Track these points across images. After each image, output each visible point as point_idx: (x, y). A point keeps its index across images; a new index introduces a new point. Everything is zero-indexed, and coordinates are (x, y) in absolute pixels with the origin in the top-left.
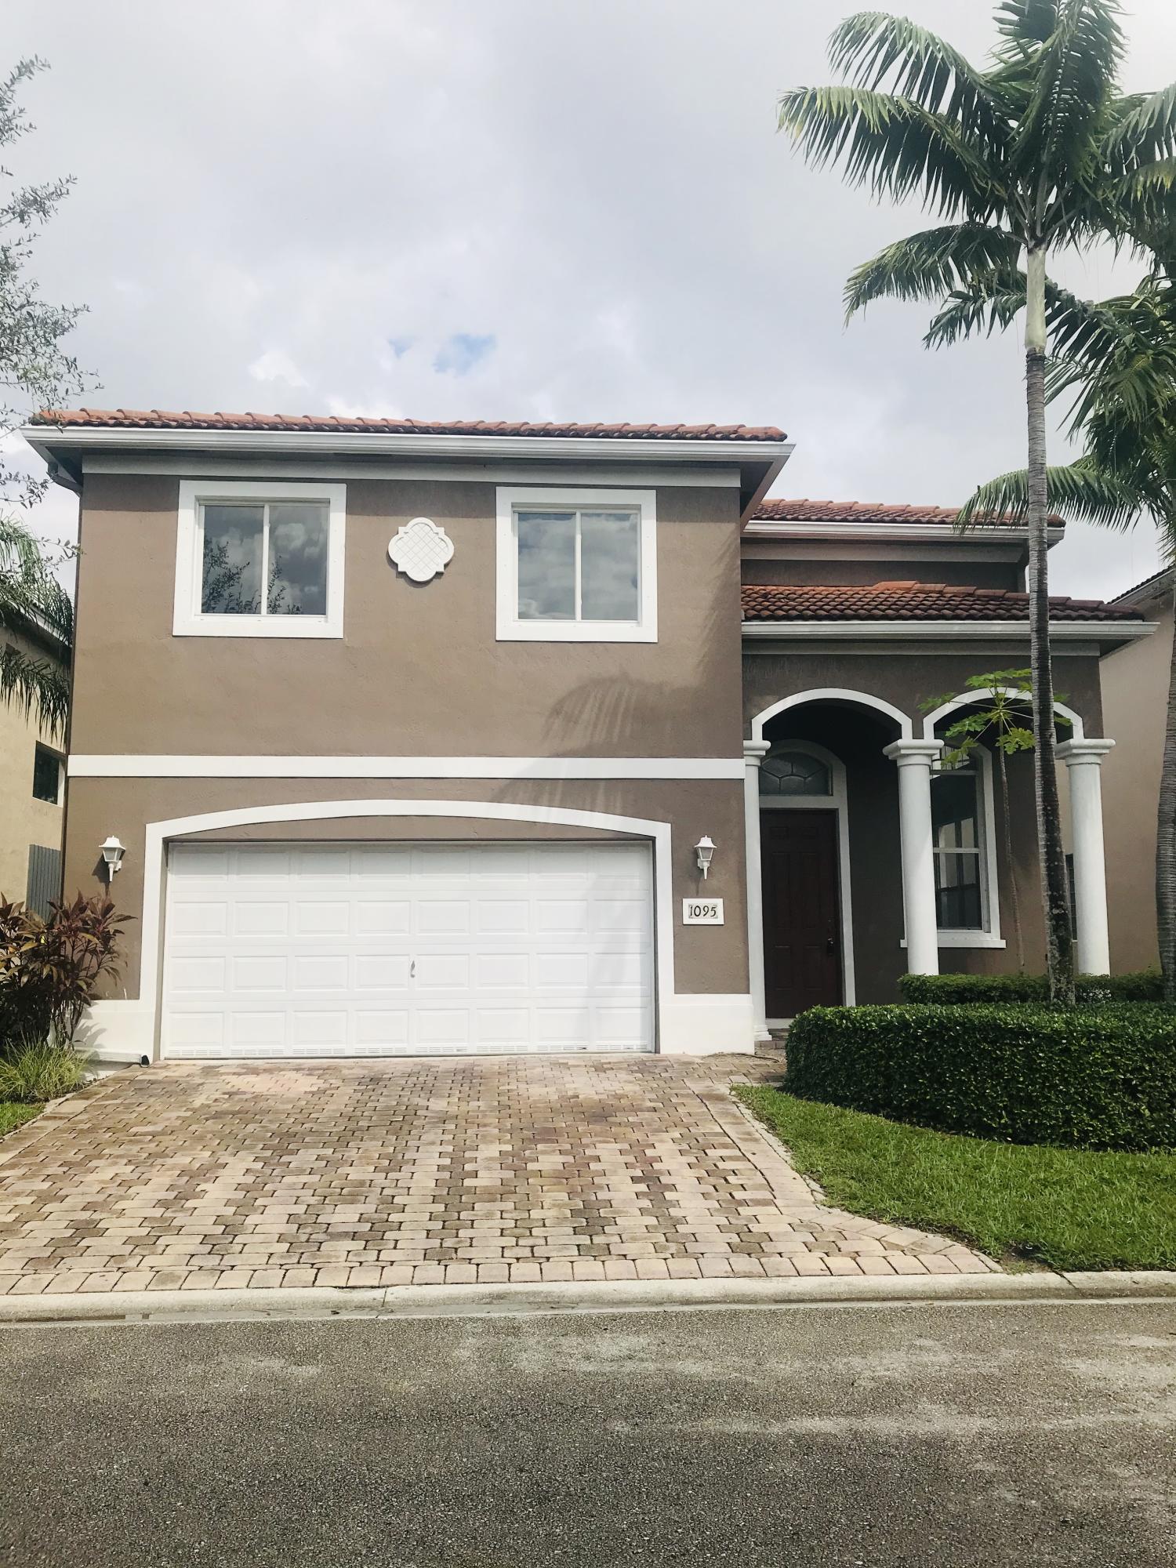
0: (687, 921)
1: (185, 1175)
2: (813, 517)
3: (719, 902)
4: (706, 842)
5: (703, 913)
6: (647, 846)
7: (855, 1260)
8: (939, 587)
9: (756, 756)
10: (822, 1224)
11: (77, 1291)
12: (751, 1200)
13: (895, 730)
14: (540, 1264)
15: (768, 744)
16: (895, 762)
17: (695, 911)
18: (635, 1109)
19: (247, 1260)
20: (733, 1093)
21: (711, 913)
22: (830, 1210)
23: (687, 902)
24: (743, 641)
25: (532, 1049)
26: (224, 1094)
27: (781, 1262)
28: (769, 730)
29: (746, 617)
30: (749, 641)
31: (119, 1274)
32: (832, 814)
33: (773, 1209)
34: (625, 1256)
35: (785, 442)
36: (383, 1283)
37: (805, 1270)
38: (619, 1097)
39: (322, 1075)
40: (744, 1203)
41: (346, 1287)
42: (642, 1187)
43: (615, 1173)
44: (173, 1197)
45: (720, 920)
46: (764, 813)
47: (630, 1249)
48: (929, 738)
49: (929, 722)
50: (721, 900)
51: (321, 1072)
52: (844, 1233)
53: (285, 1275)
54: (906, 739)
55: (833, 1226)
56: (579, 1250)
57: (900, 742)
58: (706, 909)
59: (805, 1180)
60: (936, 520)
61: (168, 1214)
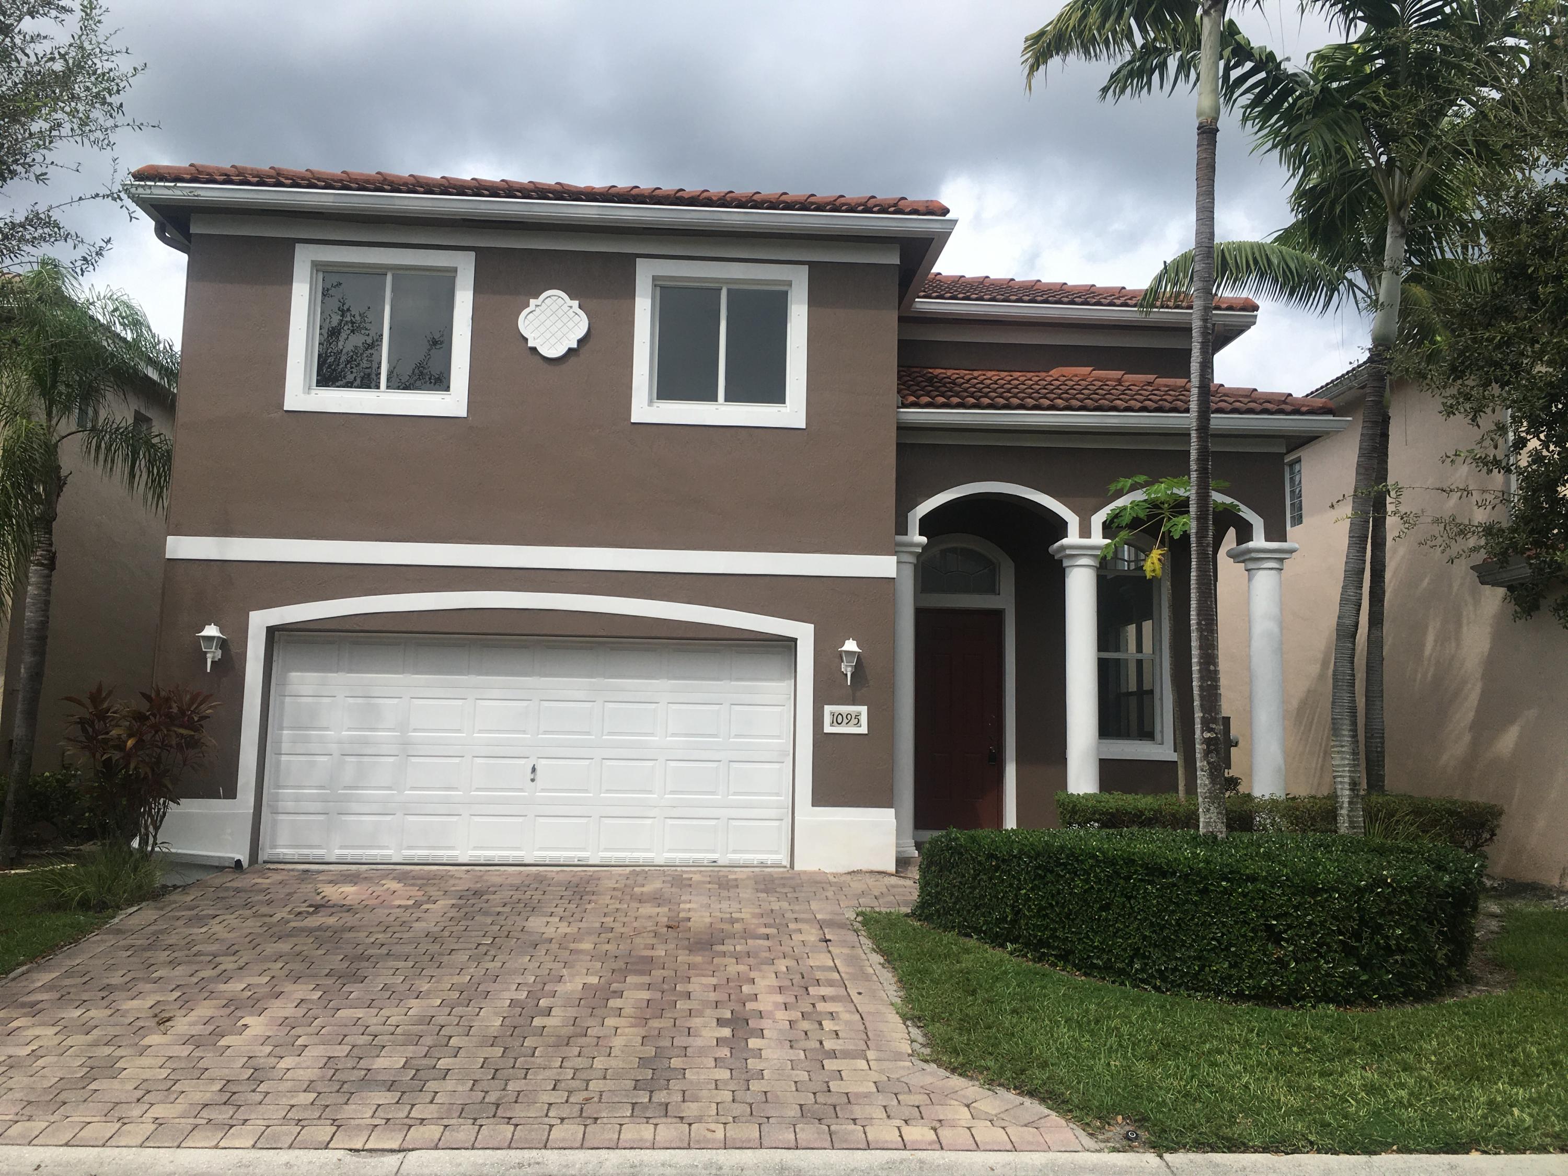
0: (828, 729)
1: (232, 1005)
2: (986, 297)
3: (863, 710)
4: (851, 646)
5: (845, 721)
6: (789, 648)
7: (935, 1130)
8: (1118, 374)
9: (911, 553)
10: (911, 1083)
11: (66, 1145)
12: (841, 1051)
13: (1059, 527)
14: (586, 1126)
15: (924, 540)
16: (1061, 561)
17: (837, 719)
18: (747, 934)
19: (263, 1114)
20: (860, 919)
21: (854, 721)
22: (925, 1066)
23: (828, 709)
24: (899, 428)
25: (660, 860)
26: (310, 906)
27: (854, 1131)
28: (928, 524)
29: (902, 404)
30: (903, 429)
31: (118, 1125)
32: (997, 615)
33: (862, 1064)
34: (682, 1118)
35: (948, 217)
36: (405, 1146)
37: (877, 1142)
38: (733, 921)
39: (424, 885)
40: (833, 1055)
41: (363, 1150)
42: (726, 1032)
43: (701, 1014)
44: (208, 1033)
45: (863, 729)
46: (921, 614)
47: (691, 1110)
48: (1097, 539)
49: (1098, 519)
50: (866, 707)
51: (425, 882)
52: (931, 1095)
53: (299, 1133)
54: (1073, 538)
55: (922, 1087)
56: (633, 1109)
57: (1065, 541)
58: (849, 717)
59: (907, 1027)
60: (1118, 302)
61: (197, 1054)
